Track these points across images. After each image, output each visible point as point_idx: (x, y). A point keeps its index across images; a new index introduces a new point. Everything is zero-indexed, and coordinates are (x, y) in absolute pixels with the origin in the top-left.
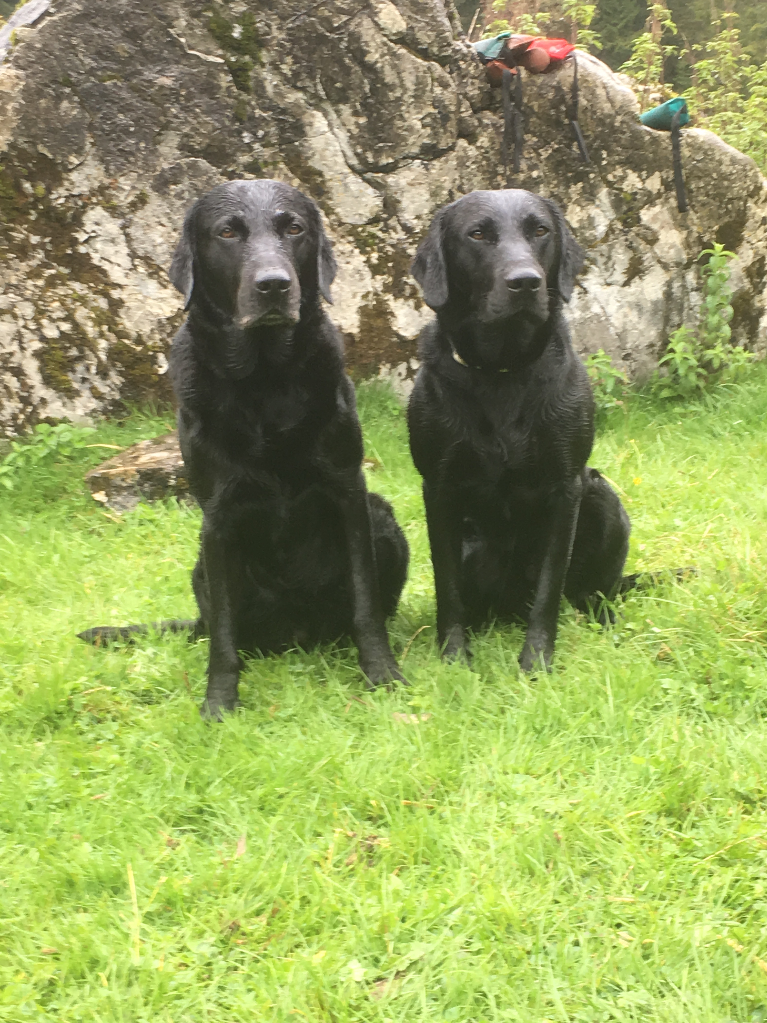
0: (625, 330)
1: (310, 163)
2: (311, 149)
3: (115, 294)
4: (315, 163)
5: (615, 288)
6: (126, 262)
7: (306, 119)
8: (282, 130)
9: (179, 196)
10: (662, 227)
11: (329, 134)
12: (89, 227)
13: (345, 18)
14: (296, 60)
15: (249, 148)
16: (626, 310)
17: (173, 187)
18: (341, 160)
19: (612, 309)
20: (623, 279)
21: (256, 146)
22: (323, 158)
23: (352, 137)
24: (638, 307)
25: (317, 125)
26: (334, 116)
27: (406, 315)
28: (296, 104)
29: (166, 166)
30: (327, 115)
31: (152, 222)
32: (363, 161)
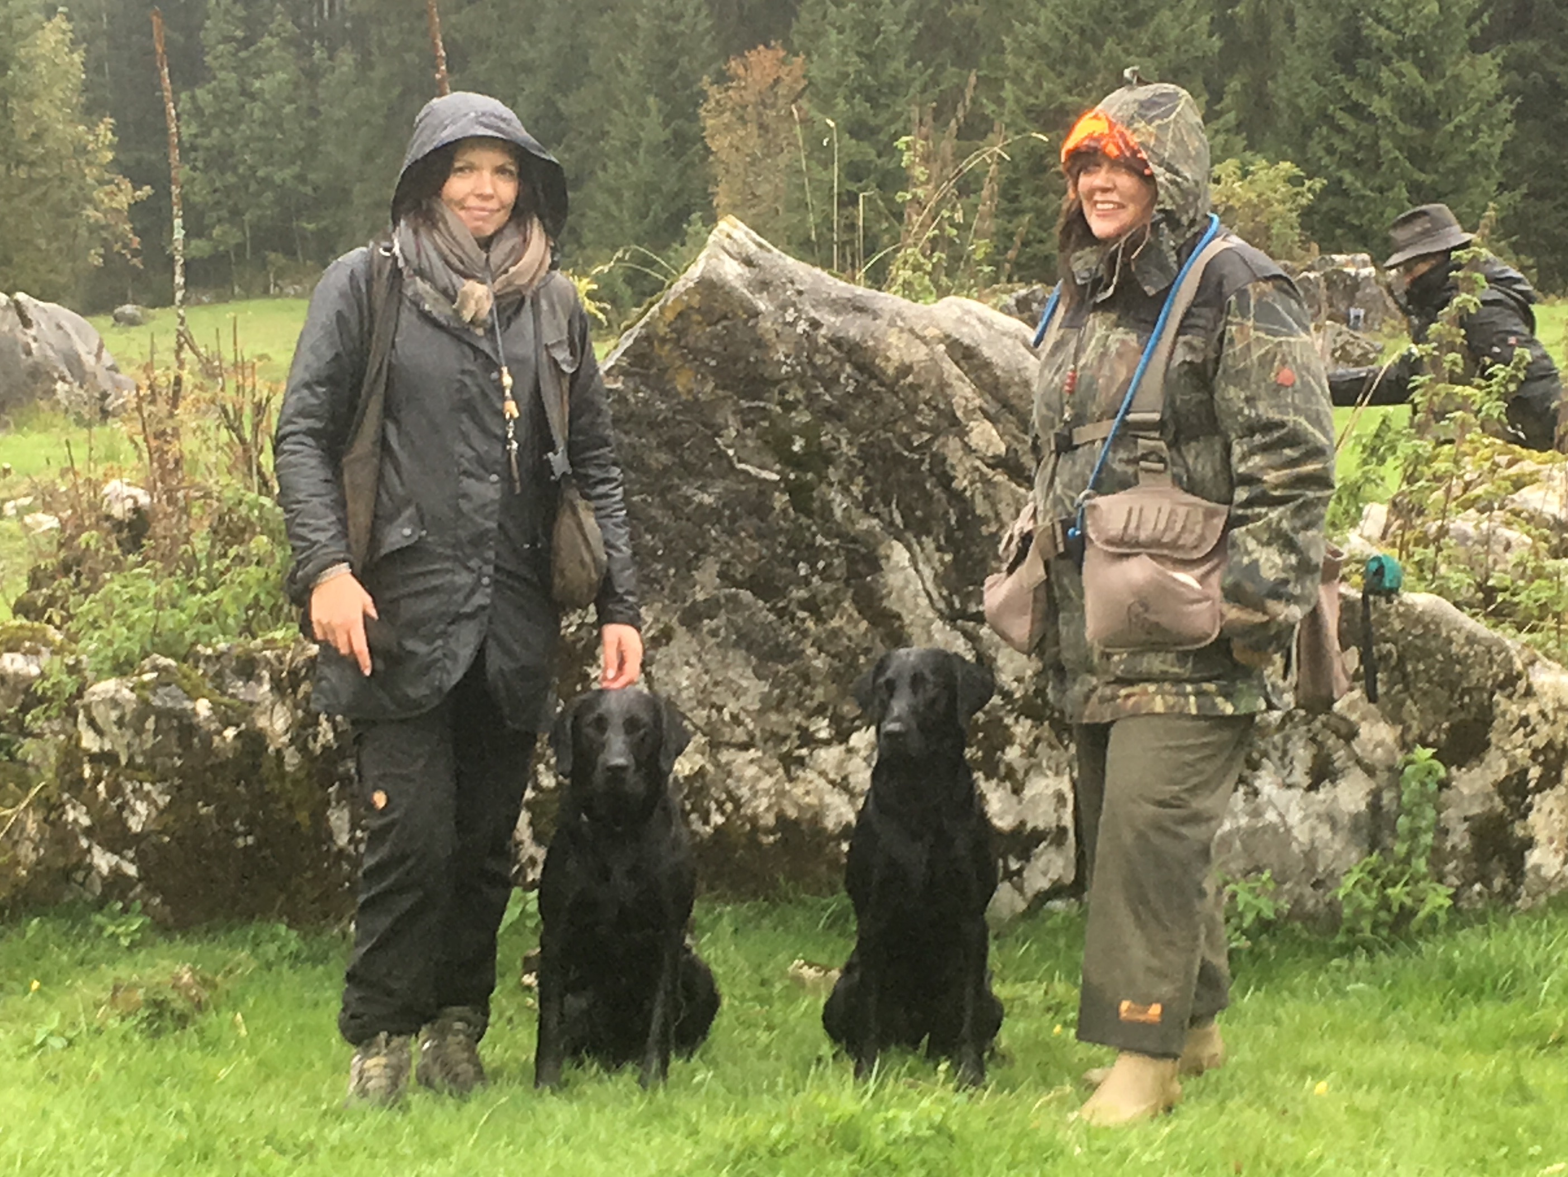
0: (1313, 848)
1: (885, 603)
2: (885, 585)
4: (891, 604)
5: (1298, 793)
7: (882, 551)
8: (851, 562)
9: (714, 633)
10: (1364, 718)
11: (911, 571)
13: (926, 436)
14: (869, 481)
15: (806, 581)
16: (1312, 821)
17: (706, 621)
18: (924, 601)
19: (1294, 818)
20: (1306, 781)
21: (815, 580)
22: (900, 599)
23: (936, 575)
24: (1332, 820)
25: (895, 558)
26: (917, 548)
27: (1000, 800)
28: (870, 532)
29: (700, 597)
30: (909, 547)
31: (678, 661)
32: (950, 604)
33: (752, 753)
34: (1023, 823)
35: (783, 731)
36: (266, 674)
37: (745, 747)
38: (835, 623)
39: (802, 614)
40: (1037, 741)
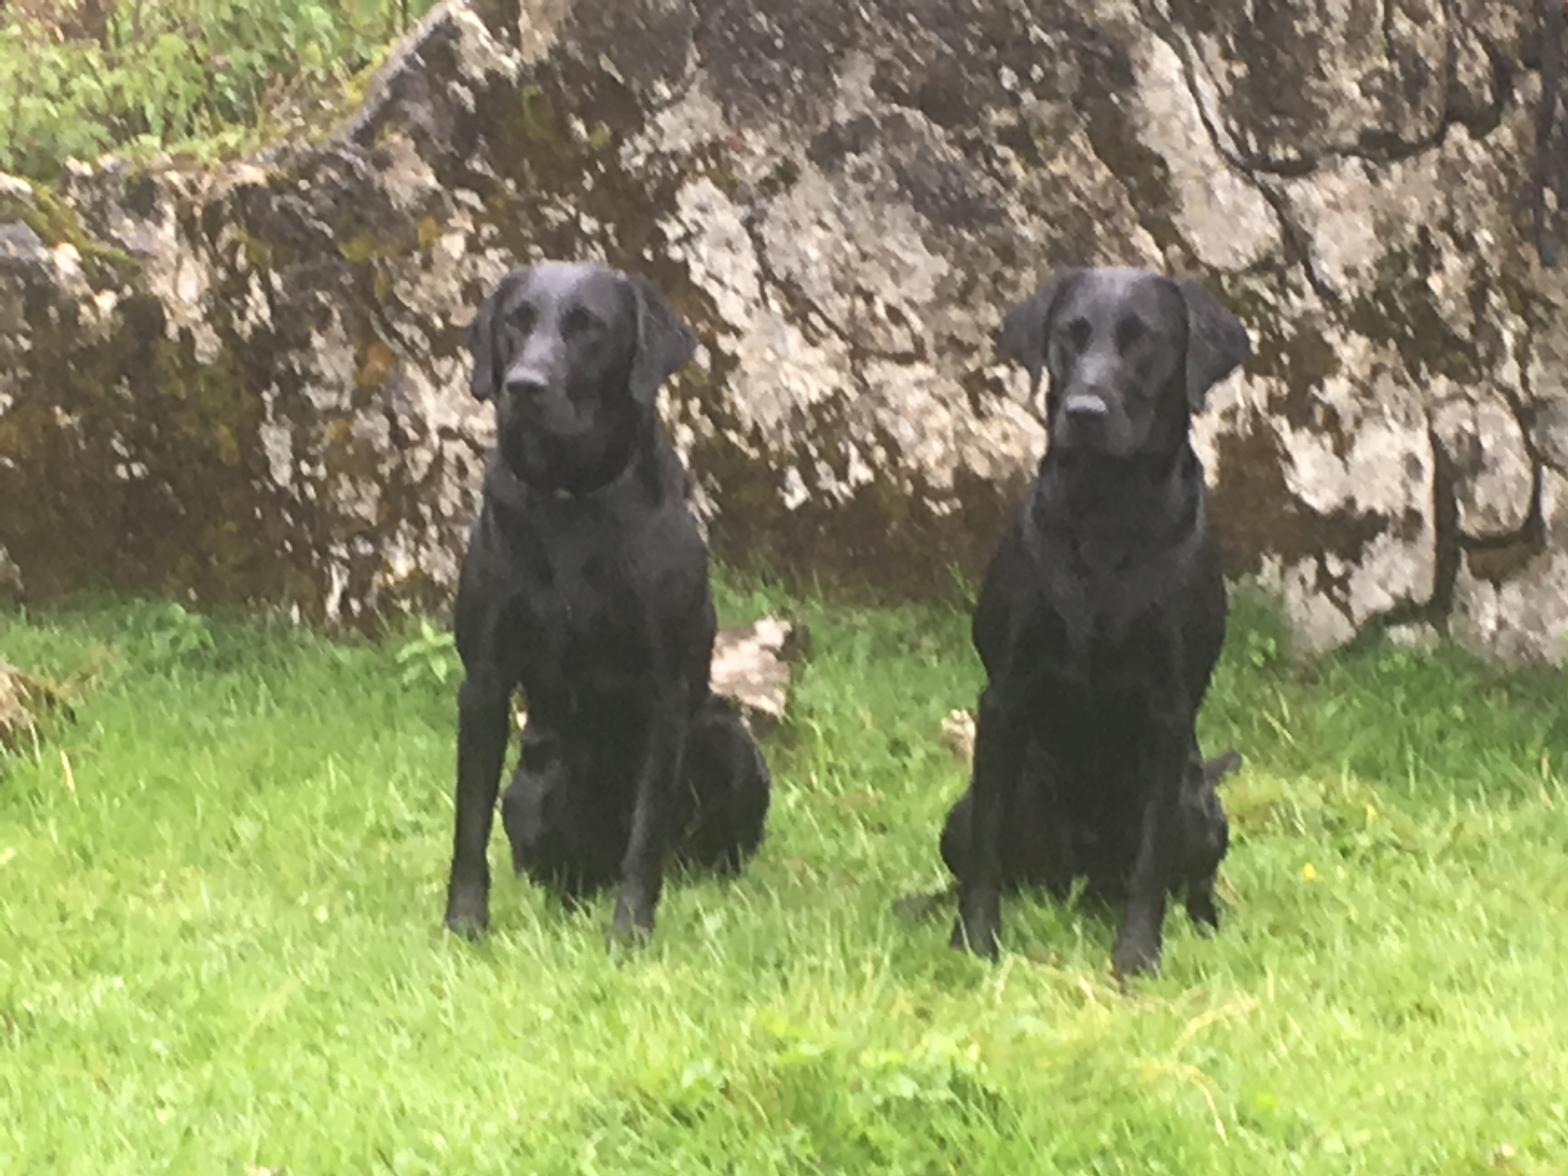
1: (1140, 138)
2: (1143, 110)
3: (726, 343)
4: (1150, 140)
6: (752, 288)
7: (1136, 53)
8: (1086, 70)
9: (862, 176)
11: (1184, 90)
12: (687, 213)
15: (1013, 100)
17: (851, 157)
18: (1201, 137)
21: (1028, 97)
22: (1164, 131)
23: (1222, 98)
25: (1157, 64)
26: (1192, 51)
27: (1314, 464)
28: (1118, 23)
29: (843, 116)
30: (1180, 50)
31: (805, 217)
32: (1242, 145)
33: (920, 370)
34: (1351, 502)
35: (968, 337)
36: (169, 209)
37: (904, 359)
38: (1058, 167)
39: (1003, 151)
40: (1376, 370)
